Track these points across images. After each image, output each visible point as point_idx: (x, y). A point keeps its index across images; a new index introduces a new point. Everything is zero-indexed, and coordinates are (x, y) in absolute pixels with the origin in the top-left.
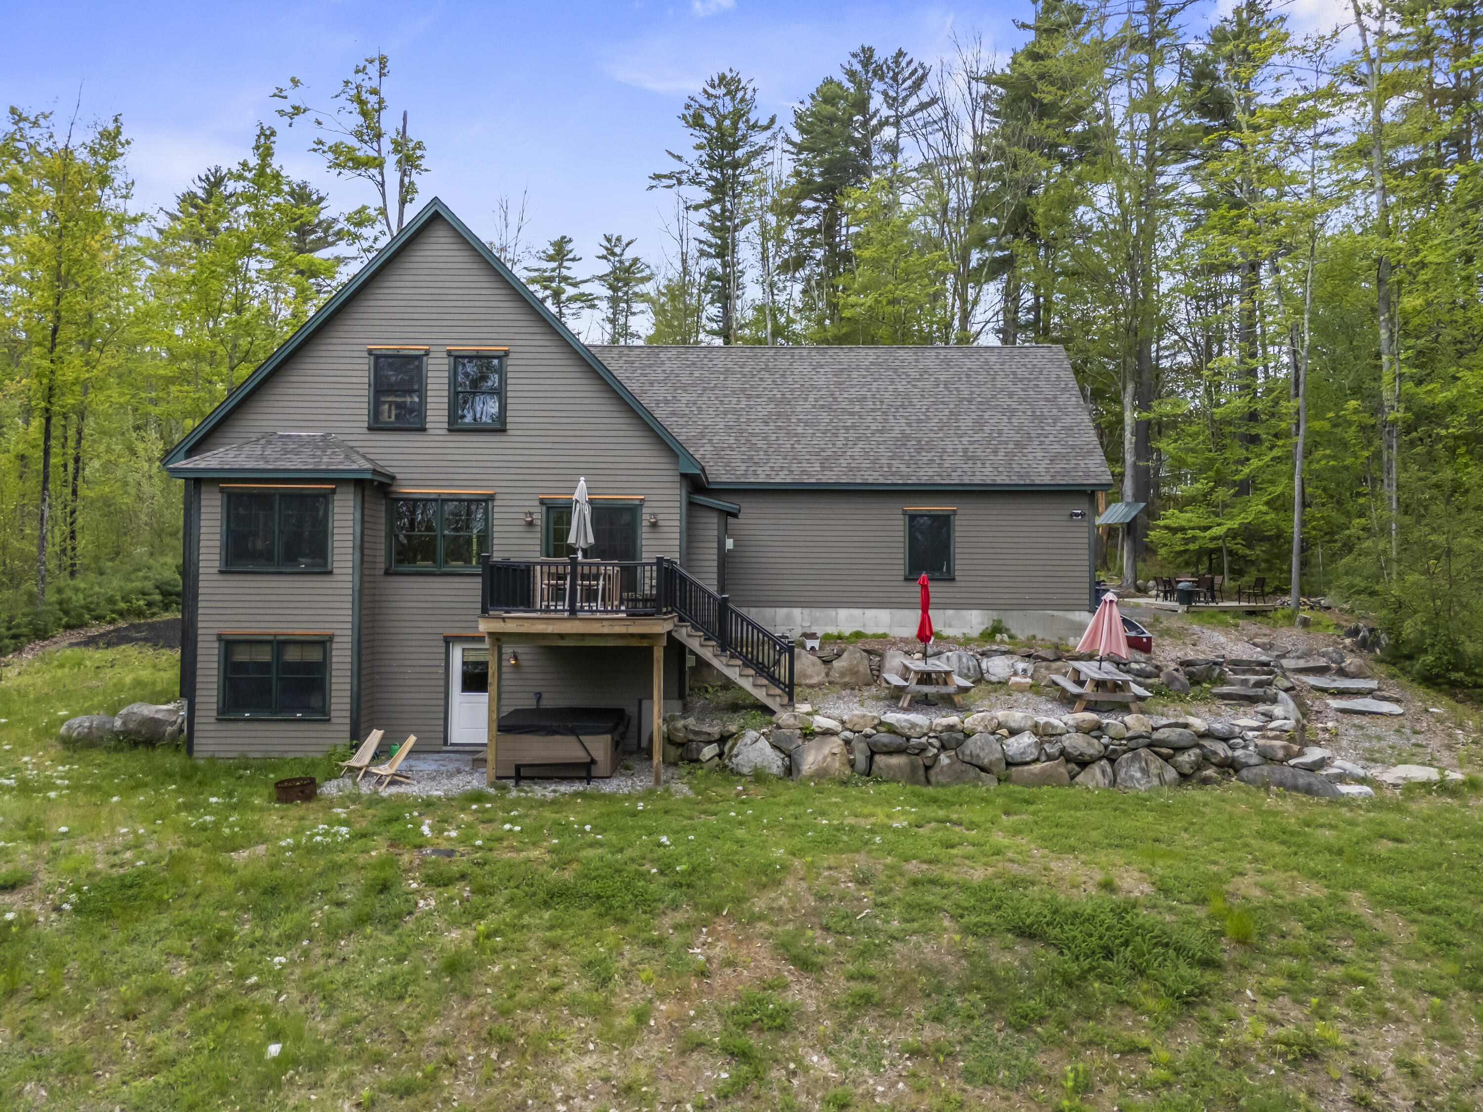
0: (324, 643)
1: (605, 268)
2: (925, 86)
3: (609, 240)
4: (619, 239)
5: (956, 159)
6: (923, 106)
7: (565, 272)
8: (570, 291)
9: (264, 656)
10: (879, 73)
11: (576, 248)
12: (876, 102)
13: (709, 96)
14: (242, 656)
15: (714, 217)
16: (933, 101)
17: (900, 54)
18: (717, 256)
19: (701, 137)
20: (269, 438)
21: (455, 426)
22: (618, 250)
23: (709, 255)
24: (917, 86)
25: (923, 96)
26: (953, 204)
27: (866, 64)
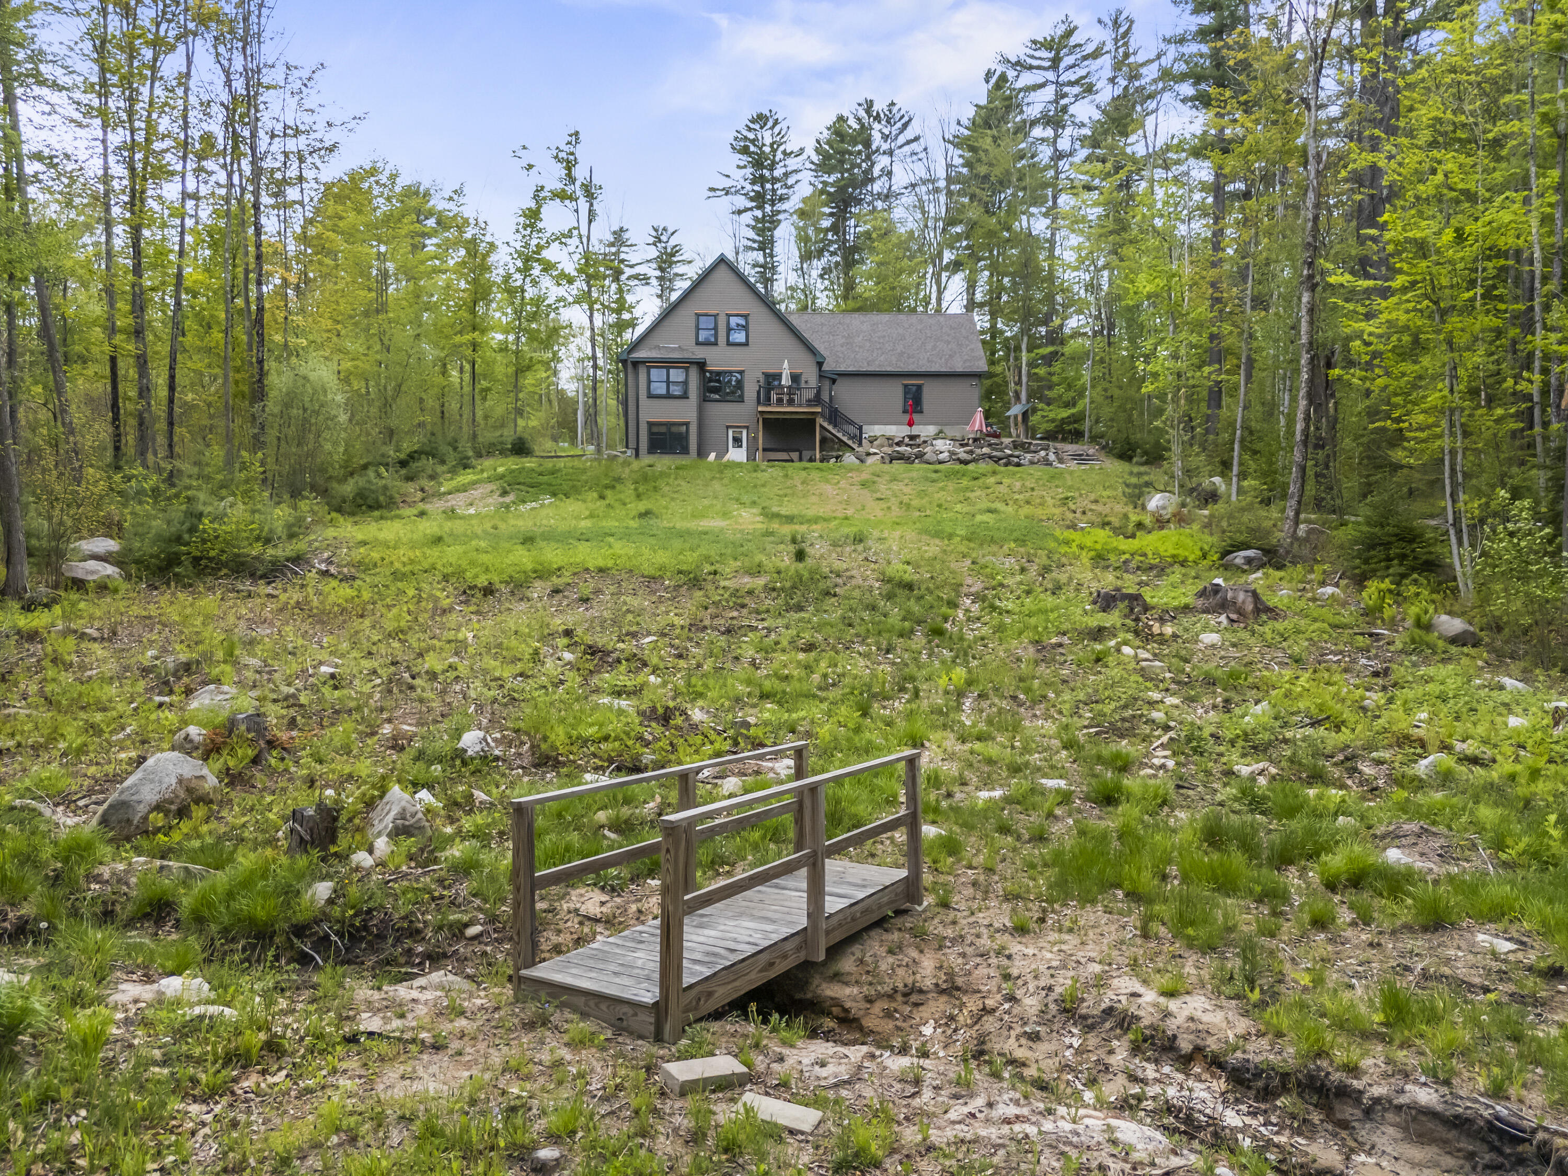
0: (687, 424)
1: (653, 253)
2: (909, 128)
3: (656, 230)
4: (665, 229)
5: (933, 181)
6: (908, 142)
7: (622, 256)
8: (628, 272)
9: (663, 429)
10: (877, 118)
11: (631, 236)
12: (876, 137)
13: (750, 129)
14: (655, 430)
15: (756, 219)
16: (917, 139)
17: (893, 104)
18: (760, 249)
19: (744, 159)
20: (658, 347)
21: (729, 344)
22: (664, 238)
23: (753, 249)
24: (905, 126)
25: (909, 134)
26: (932, 214)
27: (868, 111)
